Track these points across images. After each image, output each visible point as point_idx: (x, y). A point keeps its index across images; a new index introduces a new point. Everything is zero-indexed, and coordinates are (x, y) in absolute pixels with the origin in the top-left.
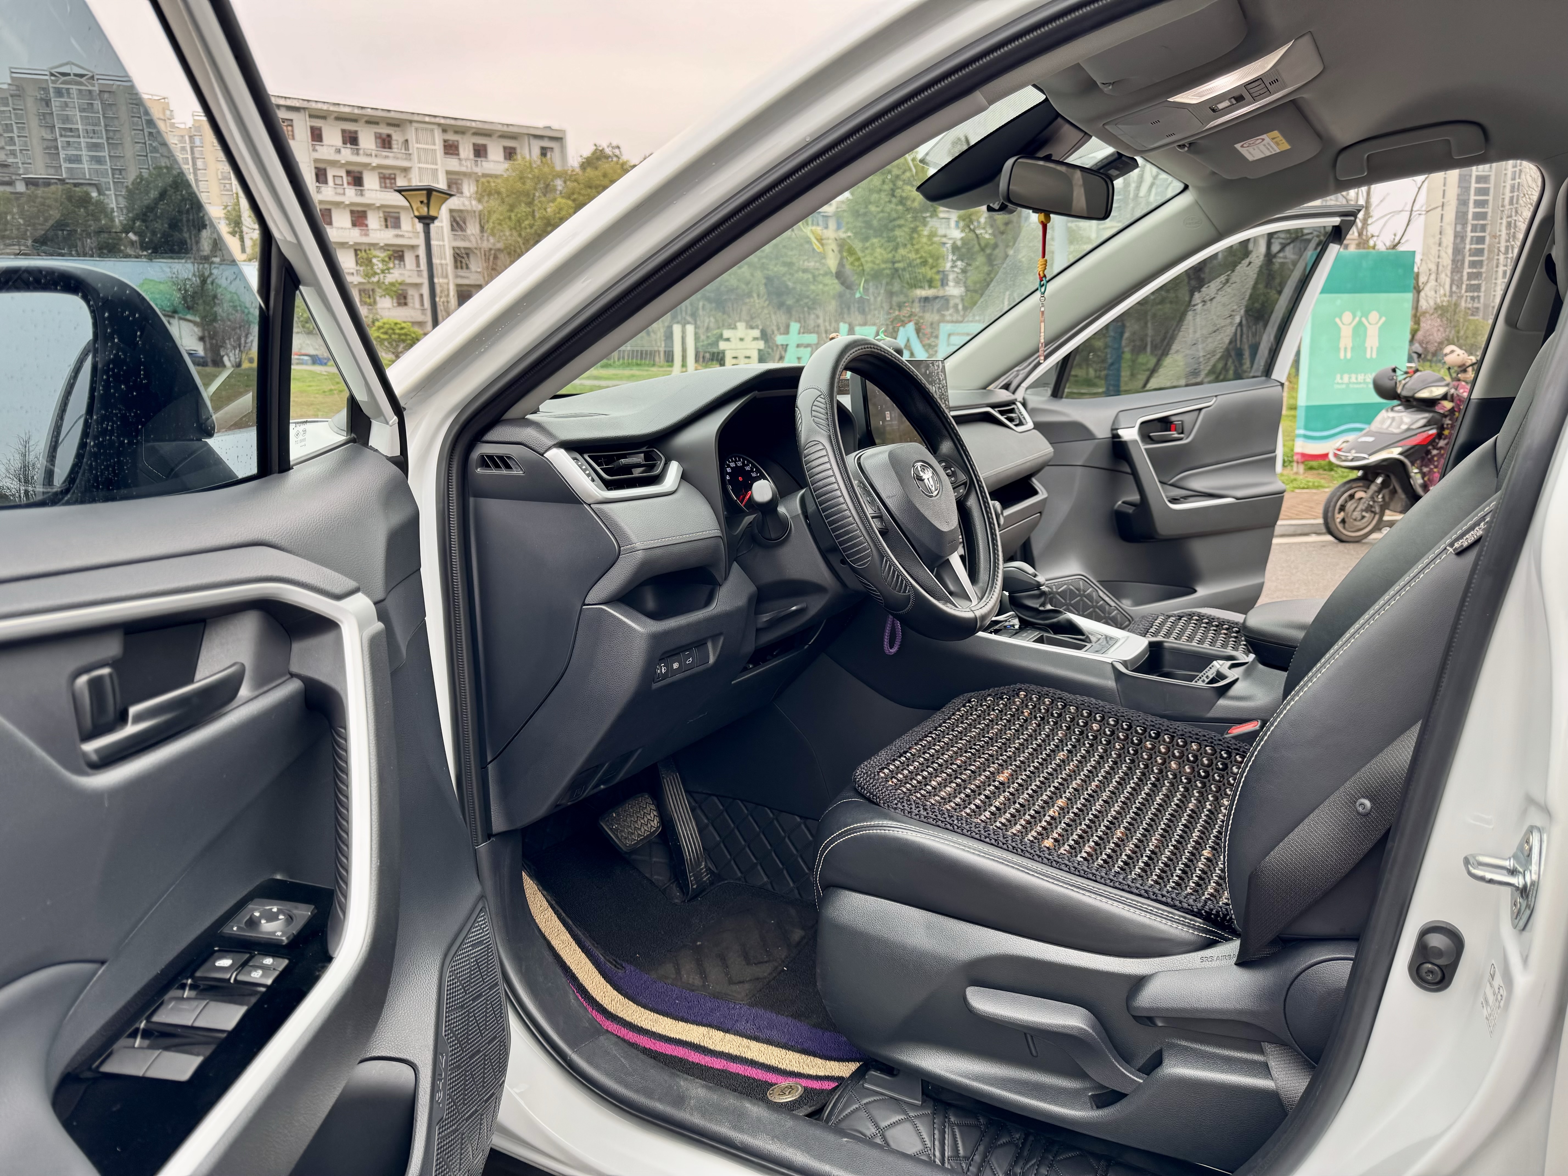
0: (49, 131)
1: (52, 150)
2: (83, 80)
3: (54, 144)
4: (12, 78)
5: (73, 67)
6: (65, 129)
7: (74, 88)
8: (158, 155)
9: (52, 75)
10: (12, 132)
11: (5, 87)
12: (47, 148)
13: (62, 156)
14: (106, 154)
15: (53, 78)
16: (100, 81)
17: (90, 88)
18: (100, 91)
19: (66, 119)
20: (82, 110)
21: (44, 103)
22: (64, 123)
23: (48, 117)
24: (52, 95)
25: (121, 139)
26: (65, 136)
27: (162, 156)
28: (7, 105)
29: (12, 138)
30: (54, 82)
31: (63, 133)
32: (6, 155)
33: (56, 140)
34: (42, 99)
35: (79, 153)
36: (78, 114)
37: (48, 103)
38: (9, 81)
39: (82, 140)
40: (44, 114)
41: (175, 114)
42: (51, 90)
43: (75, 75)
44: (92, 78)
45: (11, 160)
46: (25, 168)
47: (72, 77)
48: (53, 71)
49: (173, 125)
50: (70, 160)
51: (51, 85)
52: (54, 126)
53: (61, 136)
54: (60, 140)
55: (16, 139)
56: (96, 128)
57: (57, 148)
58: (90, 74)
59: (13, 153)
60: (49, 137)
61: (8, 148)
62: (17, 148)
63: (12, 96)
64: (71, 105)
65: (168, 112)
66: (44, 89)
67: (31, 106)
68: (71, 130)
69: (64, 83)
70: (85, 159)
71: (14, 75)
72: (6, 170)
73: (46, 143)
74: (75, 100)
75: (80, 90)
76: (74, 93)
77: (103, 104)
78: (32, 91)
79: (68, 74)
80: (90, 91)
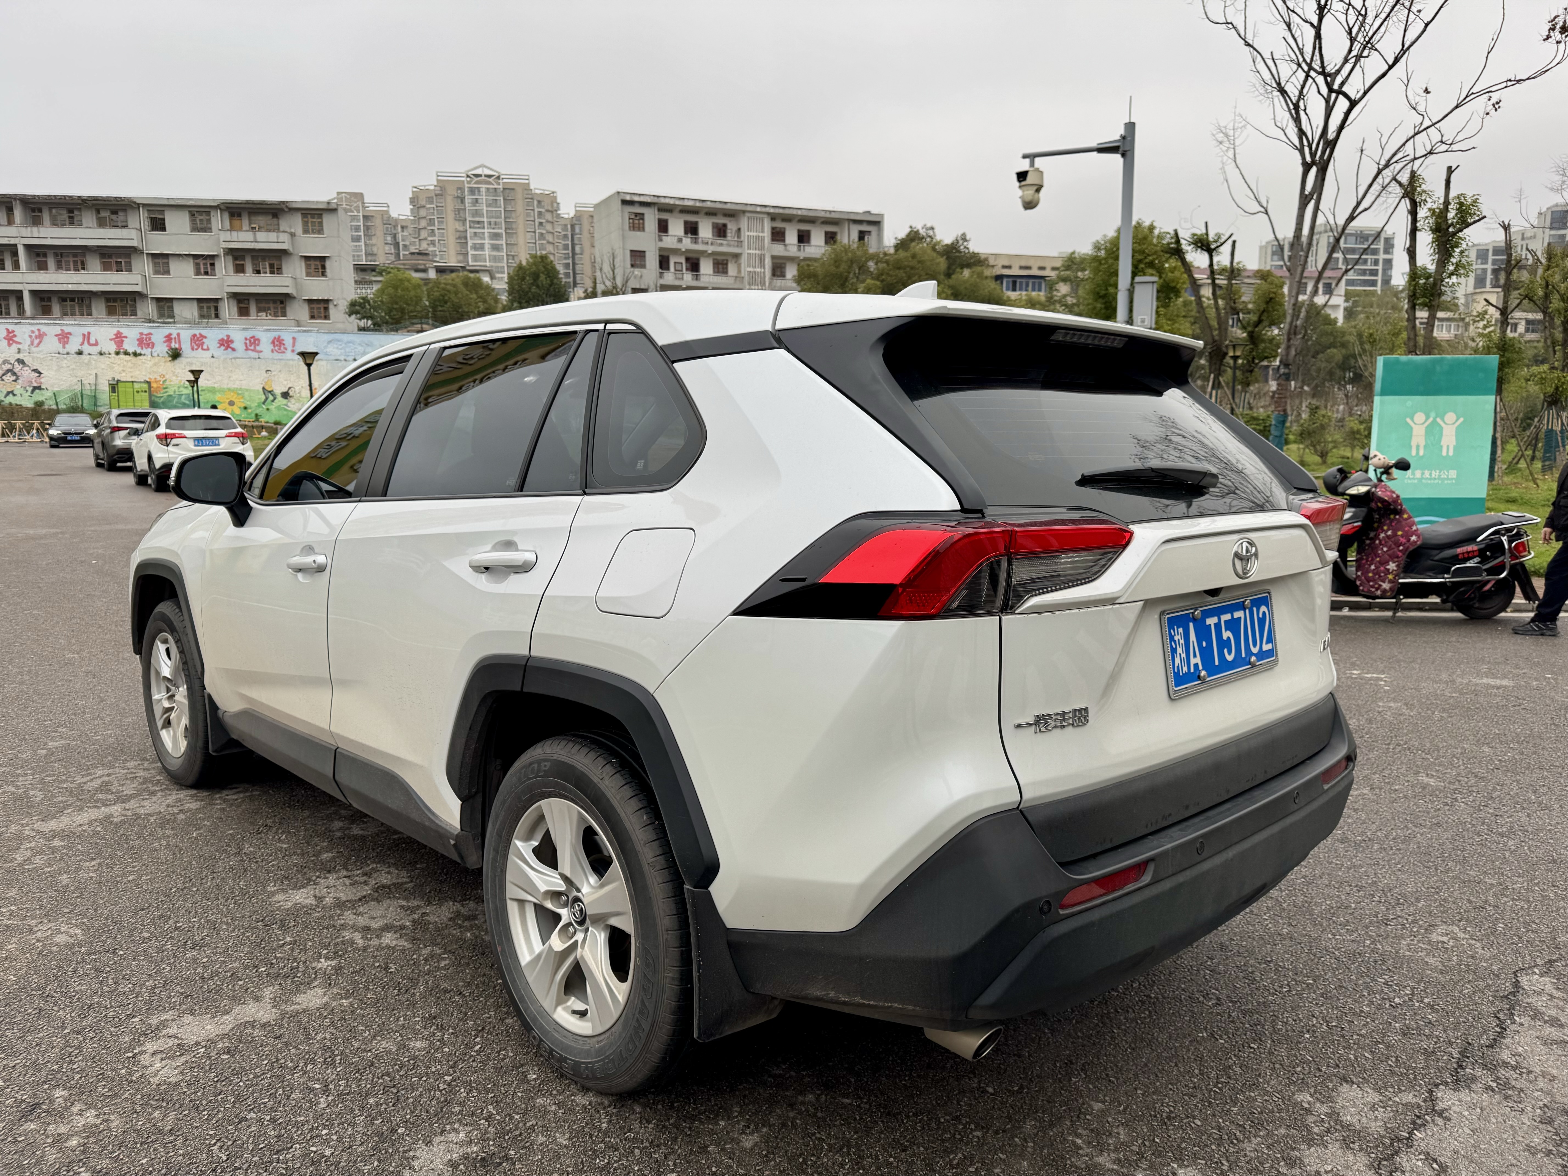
0: (461, 223)
1: (462, 239)
2: (491, 180)
3: (463, 234)
4: (438, 181)
5: (485, 169)
6: (473, 222)
7: (483, 187)
8: (545, 242)
9: (468, 176)
10: (434, 225)
11: (432, 188)
12: (459, 238)
13: (470, 244)
14: (504, 242)
15: (469, 179)
16: (505, 180)
17: (496, 186)
18: (504, 189)
19: (477, 213)
20: (488, 205)
21: (459, 201)
22: (473, 217)
23: (461, 212)
24: (466, 193)
25: (516, 229)
26: (474, 228)
27: (549, 242)
28: (432, 203)
29: (433, 230)
30: (469, 182)
31: (472, 225)
32: (428, 245)
33: (466, 231)
34: (458, 197)
35: (483, 242)
36: (485, 208)
37: (462, 200)
38: (435, 183)
39: (486, 231)
40: (459, 210)
41: (561, 206)
42: (466, 189)
43: (486, 176)
44: (498, 178)
45: (431, 249)
46: (441, 256)
47: (483, 177)
48: (469, 173)
49: (558, 216)
50: (475, 247)
51: (466, 185)
52: (466, 220)
53: (470, 227)
54: (469, 230)
55: (436, 231)
56: (498, 220)
57: (466, 238)
58: (498, 175)
59: (433, 243)
60: (461, 229)
61: (430, 238)
62: (436, 238)
63: (436, 195)
64: (480, 201)
65: (555, 205)
66: (460, 188)
67: (450, 204)
68: (478, 222)
69: (476, 183)
70: (487, 247)
71: (440, 178)
72: (425, 258)
73: (458, 234)
74: (483, 197)
75: (488, 189)
76: (483, 191)
77: (504, 199)
78: (452, 191)
79: (480, 176)
80: (495, 189)
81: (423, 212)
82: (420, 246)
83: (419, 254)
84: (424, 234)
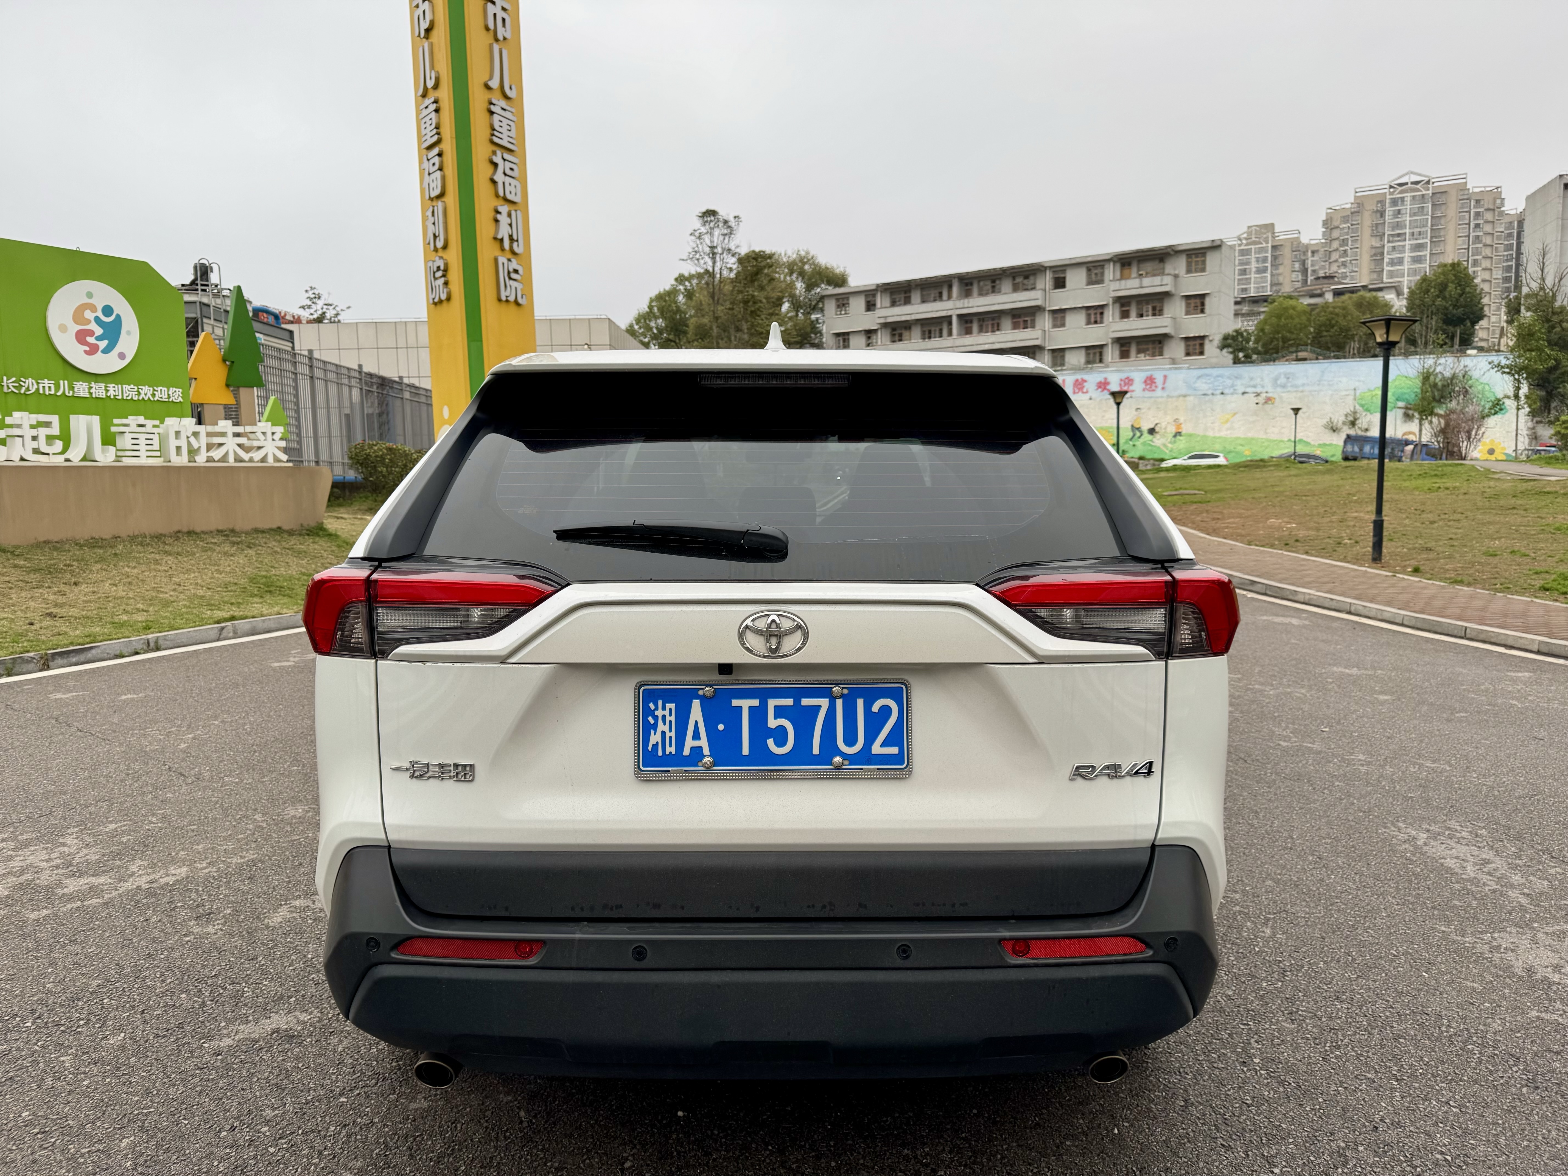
0: (1378, 239)
1: (1378, 256)
2: (1418, 186)
3: (1380, 250)
4: (1356, 197)
5: (1412, 176)
6: (1393, 235)
7: (1409, 196)
8: (1480, 245)
9: (1391, 187)
10: (1347, 245)
11: (1349, 206)
12: (1375, 255)
13: (1386, 260)
14: (1427, 253)
15: (1392, 190)
16: (1436, 184)
17: (1424, 192)
18: (1433, 194)
19: (1398, 225)
20: (1413, 215)
21: (1379, 215)
22: (1393, 230)
23: (1380, 227)
24: (1387, 205)
25: (1444, 236)
26: (1392, 242)
27: (1486, 245)
28: (1347, 222)
29: (1345, 251)
30: (1391, 193)
31: (1391, 239)
32: (1338, 267)
33: (1384, 246)
34: (1377, 211)
35: (1403, 255)
36: (1408, 219)
37: (1382, 214)
38: (1353, 201)
39: (1407, 242)
40: (1377, 225)
41: (1506, 202)
42: (1388, 201)
43: (1412, 183)
44: (1428, 182)
45: (1341, 271)
46: (1347, 277)
47: (1409, 185)
48: (1393, 183)
49: (1502, 213)
50: (1392, 263)
51: (1388, 197)
52: (1384, 234)
53: (1389, 242)
54: (1387, 245)
55: (1349, 251)
56: (1423, 229)
57: (1382, 254)
58: (1427, 179)
59: (1344, 264)
60: (1378, 245)
61: (1341, 260)
62: (1348, 259)
63: (1352, 213)
64: (1403, 212)
65: (1498, 201)
66: (1381, 202)
67: (1367, 220)
68: (1399, 235)
69: (1401, 192)
70: (1406, 260)
71: (1358, 194)
72: (1328, 281)
73: (1374, 251)
74: (1407, 207)
75: (1414, 197)
76: (1408, 200)
77: (1432, 205)
78: (1370, 206)
79: (1407, 184)
80: (1423, 196)
81: (1336, 234)
82: (1329, 269)
83: (1324, 278)
84: (1335, 256)
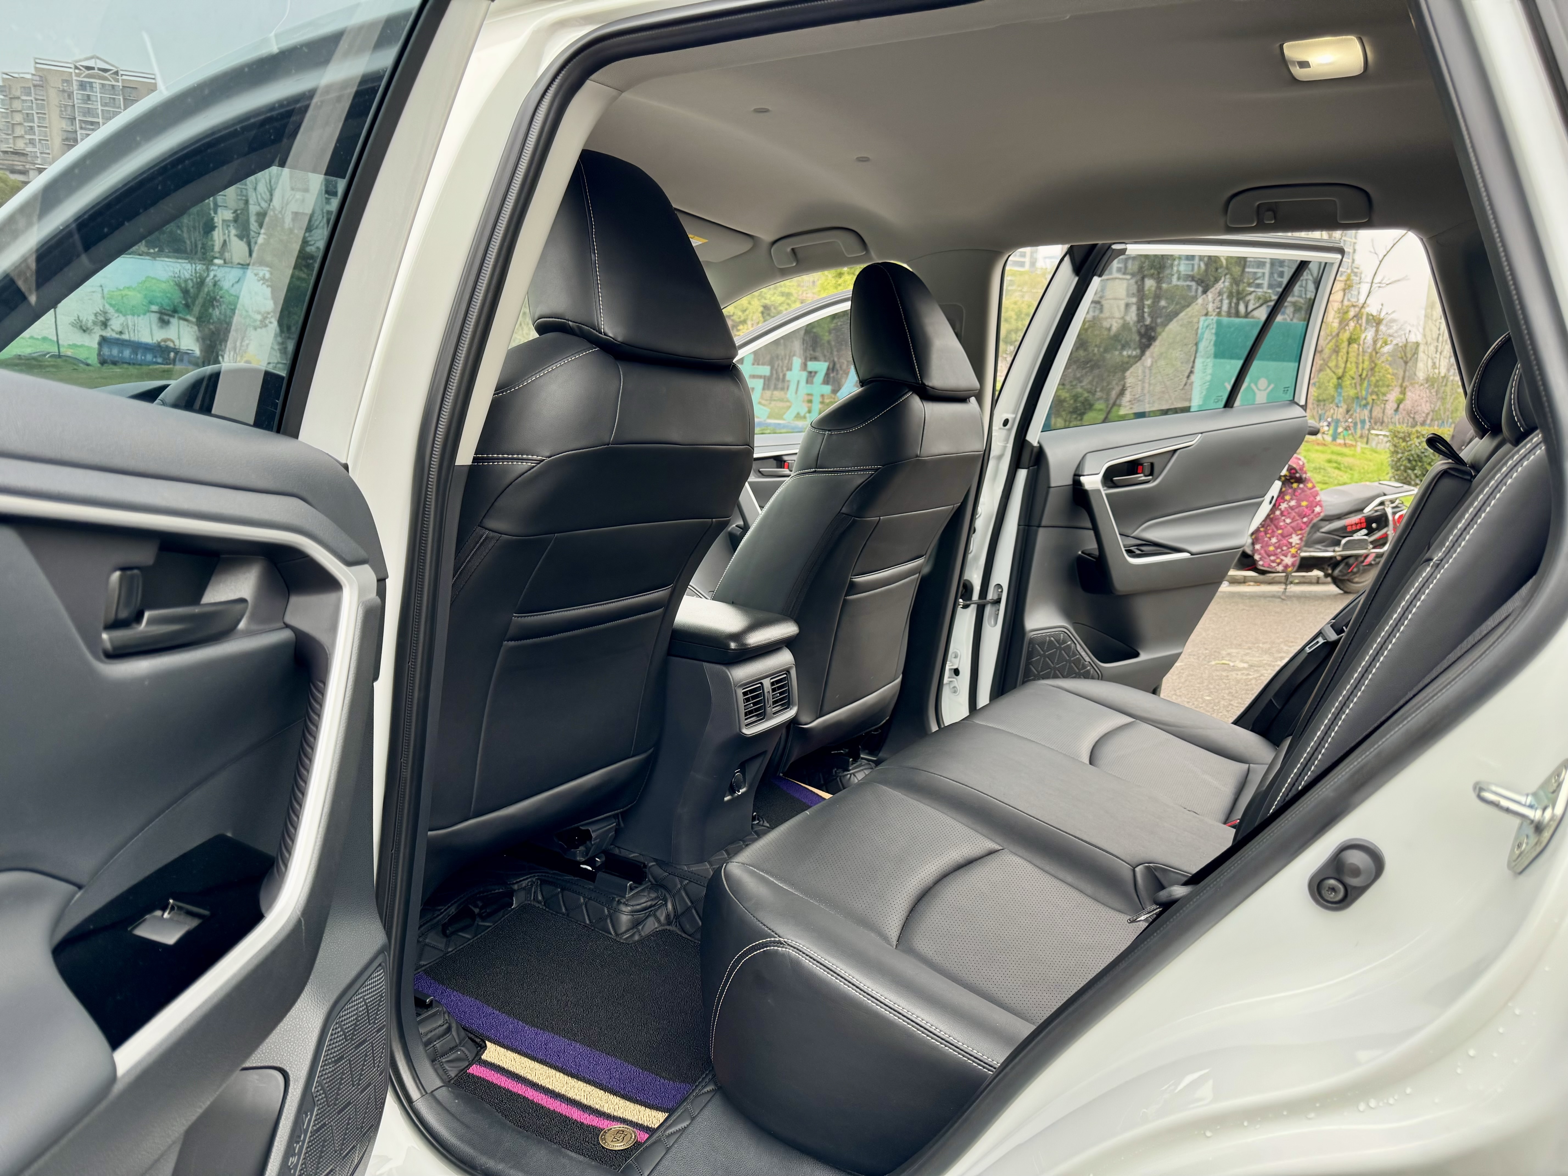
0: (69, 123)
1: (70, 140)
2: (106, 75)
3: (73, 136)
4: (36, 68)
5: (98, 61)
6: (86, 122)
7: (97, 83)
9: (76, 68)
10: (33, 121)
11: (29, 76)
12: (67, 139)
15: (77, 71)
16: (124, 77)
17: (114, 83)
18: (123, 87)
19: (89, 112)
20: (105, 104)
21: (66, 95)
22: (84, 116)
23: (69, 109)
24: (75, 87)
26: (85, 129)
28: (29, 94)
29: (31, 128)
30: (78, 75)
31: (83, 125)
32: (26, 144)
33: (76, 132)
34: (64, 91)
36: (100, 108)
37: (70, 95)
38: (33, 72)
40: (65, 106)
42: (75, 83)
43: (100, 69)
44: (116, 73)
45: (29, 149)
46: (43, 158)
47: (96, 71)
48: (78, 64)
51: (74, 78)
52: (75, 119)
53: (81, 128)
54: (79, 132)
55: (36, 129)
57: (75, 140)
58: (115, 70)
59: (32, 142)
60: (69, 129)
61: (28, 137)
62: (37, 138)
63: (35, 86)
64: (93, 98)
66: (67, 81)
67: (54, 97)
68: (92, 123)
69: (87, 76)
71: (38, 66)
72: (22, 159)
73: (65, 135)
74: (97, 94)
75: (103, 85)
76: (97, 87)
77: (125, 99)
78: (55, 82)
79: (92, 68)
80: (113, 86)
81: (17, 105)
82: (14, 144)
83: (13, 153)
84: (19, 131)
